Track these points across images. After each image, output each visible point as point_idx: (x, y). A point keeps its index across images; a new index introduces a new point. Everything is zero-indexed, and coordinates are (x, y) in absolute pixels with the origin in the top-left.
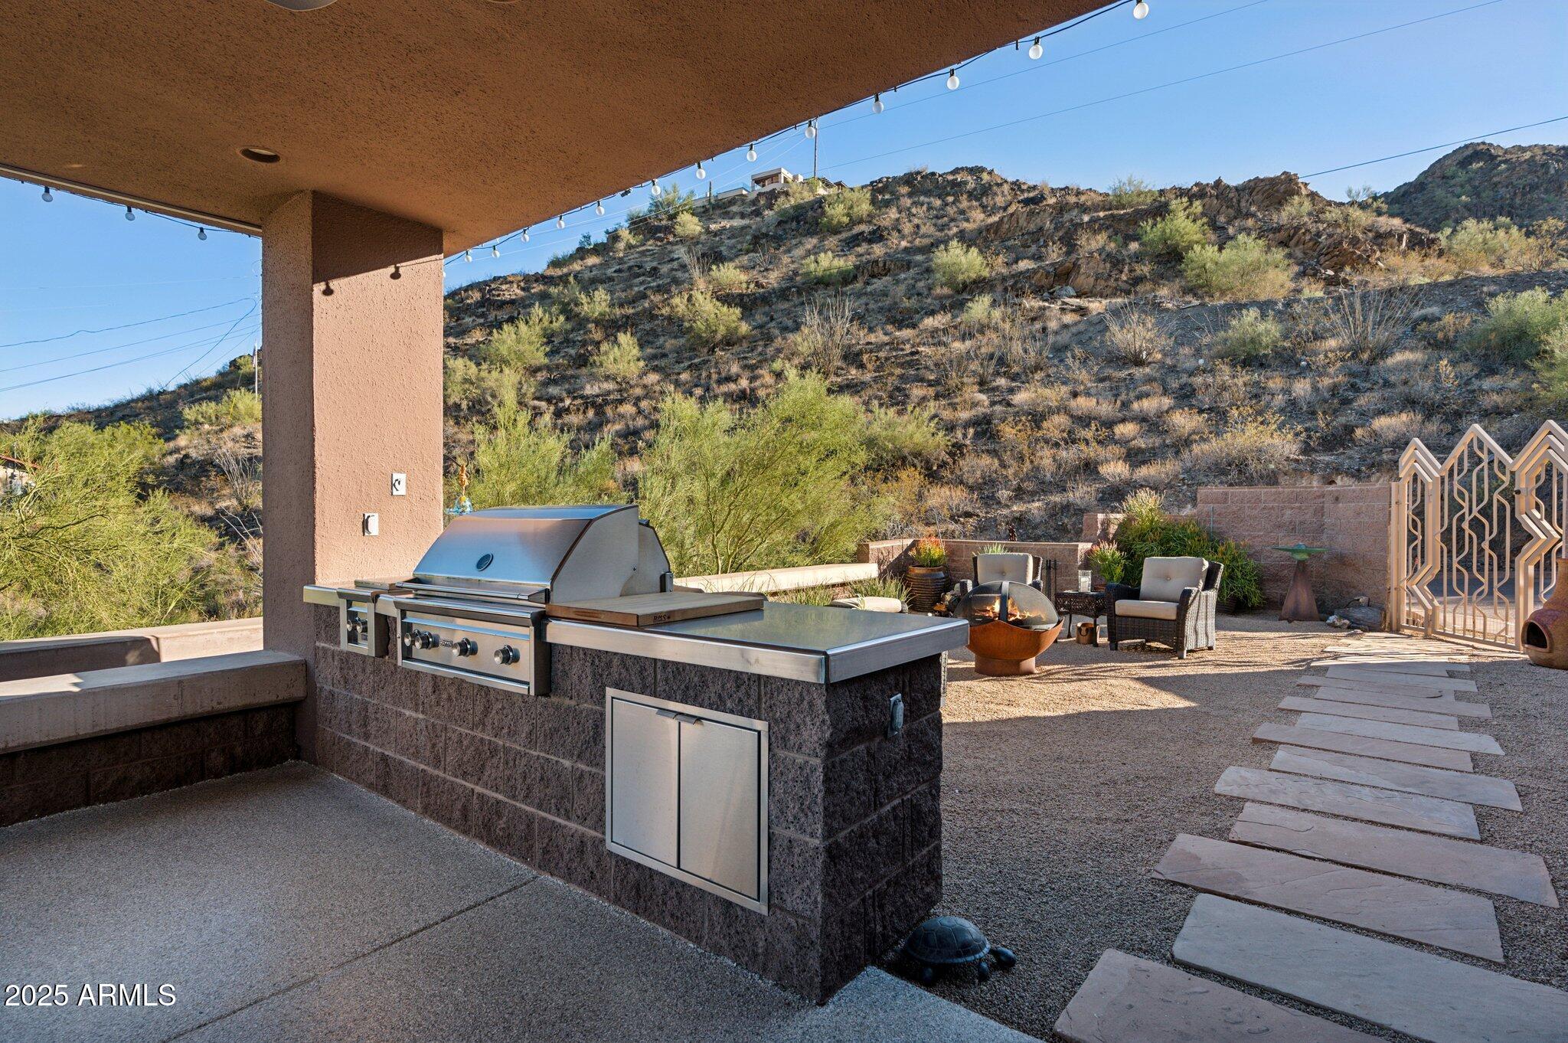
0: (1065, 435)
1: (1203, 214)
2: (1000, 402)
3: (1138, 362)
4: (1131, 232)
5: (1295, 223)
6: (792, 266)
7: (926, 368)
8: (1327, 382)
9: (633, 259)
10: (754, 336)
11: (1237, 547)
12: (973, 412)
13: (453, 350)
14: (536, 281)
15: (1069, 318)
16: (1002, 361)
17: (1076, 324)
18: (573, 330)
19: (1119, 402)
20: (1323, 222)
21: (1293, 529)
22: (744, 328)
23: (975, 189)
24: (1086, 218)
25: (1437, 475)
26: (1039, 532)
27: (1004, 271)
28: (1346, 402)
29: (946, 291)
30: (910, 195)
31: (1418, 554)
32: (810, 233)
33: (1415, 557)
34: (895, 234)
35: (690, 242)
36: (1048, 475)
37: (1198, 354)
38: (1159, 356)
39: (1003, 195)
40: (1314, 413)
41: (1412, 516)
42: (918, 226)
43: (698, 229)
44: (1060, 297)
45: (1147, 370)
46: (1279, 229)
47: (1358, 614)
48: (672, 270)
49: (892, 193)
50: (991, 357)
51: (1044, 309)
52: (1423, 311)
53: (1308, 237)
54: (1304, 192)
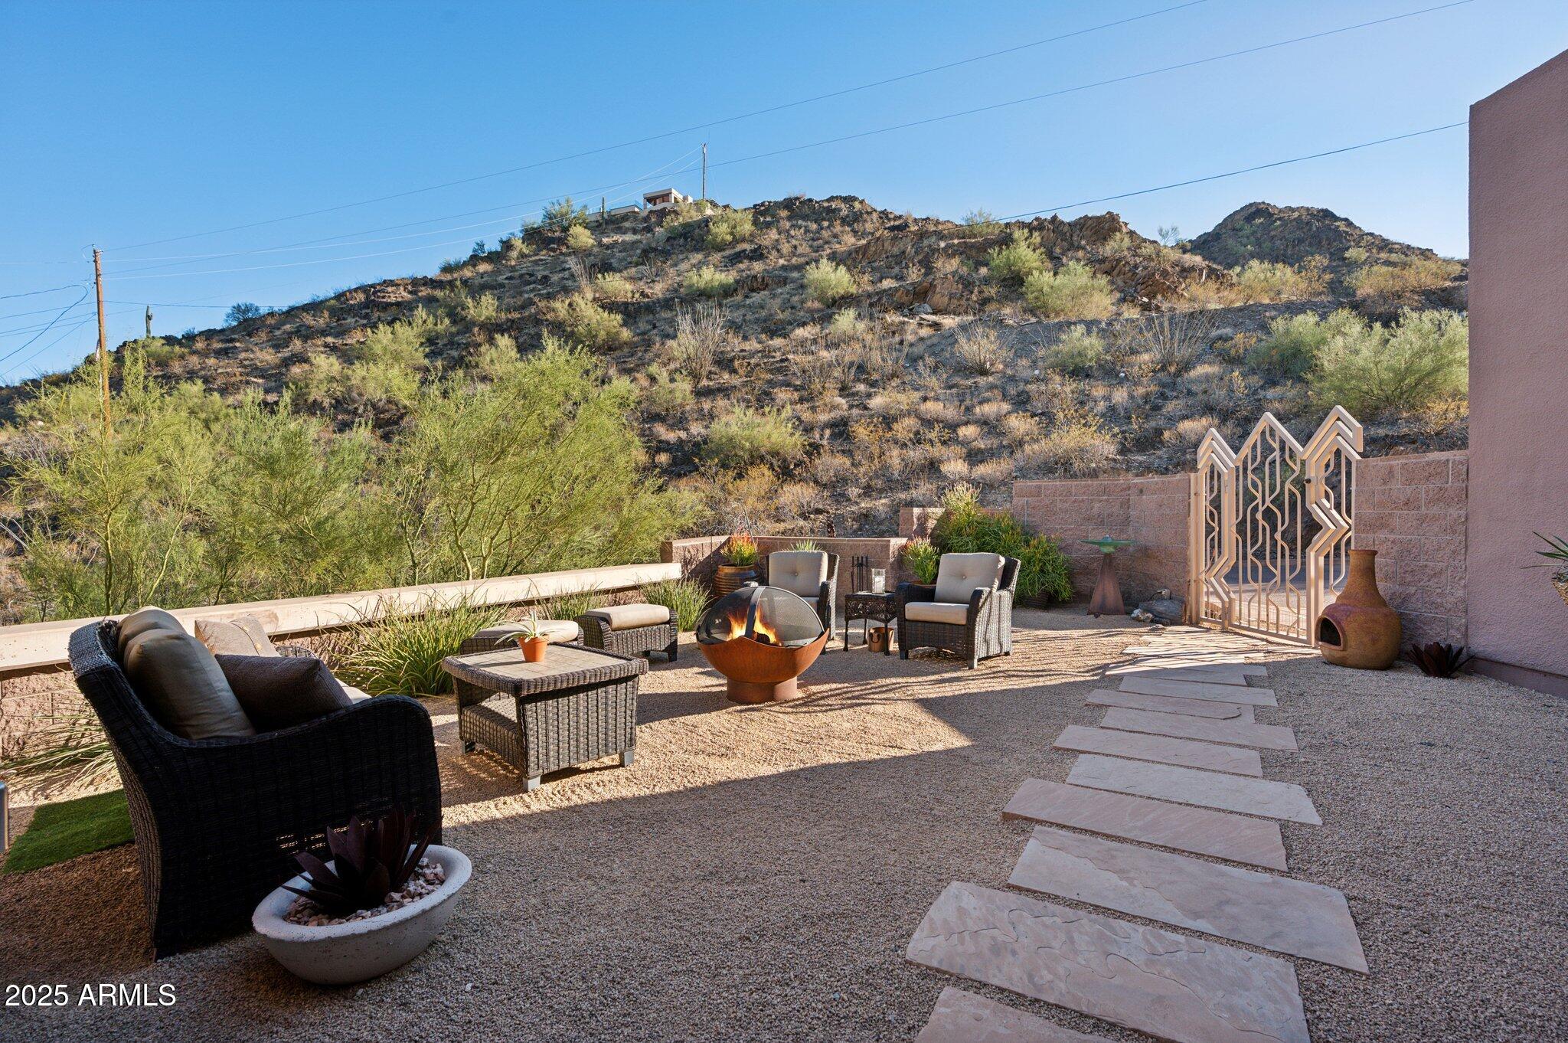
0: (912, 436)
1: (1041, 245)
2: (857, 406)
3: (984, 372)
4: (981, 259)
5: (1117, 256)
6: (678, 279)
7: (794, 374)
8: (1141, 390)
9: (526, 266)
10: (634, 343)
11: (1048, 540)
12: (832, 415)
13: (332, 350)
14: (425, 284)
15: (925, 332)
16: (861, 368)
17: (930, 337)
18: (458, 333)
19: (963, 407)
20: (1139, 257)
21: (1101, 522)
22: (626, 334)
23: (847, 216)
24: (942, 244)
25: (1232, 465)
26: (883, 528)
27: (870, 289)
28: (1156, 408)
29: (817, 305)
30: (789, 218)
31: (1215, 545)
32: (697, 250)
33: (1212, 547)
34: (774, 253)
35: (582, 253)
36: (896, 473)
37: (1034, 365)
38: (1001, 367)
39: (873, 223)
40: (1129, 418)
41: (1210, 508)
42: (795, 247)
43: (591, 241)
44: (918, 313)
45: (991, 379)
46: (1103, 261)
47: (1160, 607)
48: (563, 279)
49: (773, 216)
50: (852, 364)
51: (904, 323)
52: (1219, 332)
53: (1127, 269)
54: (1124, 230)
